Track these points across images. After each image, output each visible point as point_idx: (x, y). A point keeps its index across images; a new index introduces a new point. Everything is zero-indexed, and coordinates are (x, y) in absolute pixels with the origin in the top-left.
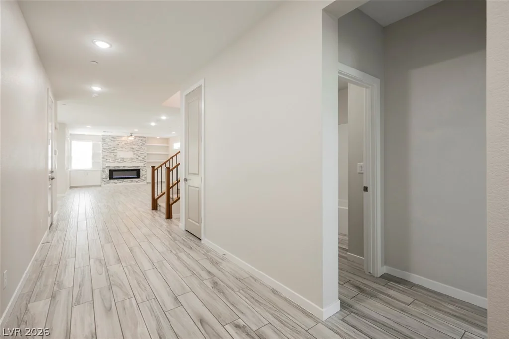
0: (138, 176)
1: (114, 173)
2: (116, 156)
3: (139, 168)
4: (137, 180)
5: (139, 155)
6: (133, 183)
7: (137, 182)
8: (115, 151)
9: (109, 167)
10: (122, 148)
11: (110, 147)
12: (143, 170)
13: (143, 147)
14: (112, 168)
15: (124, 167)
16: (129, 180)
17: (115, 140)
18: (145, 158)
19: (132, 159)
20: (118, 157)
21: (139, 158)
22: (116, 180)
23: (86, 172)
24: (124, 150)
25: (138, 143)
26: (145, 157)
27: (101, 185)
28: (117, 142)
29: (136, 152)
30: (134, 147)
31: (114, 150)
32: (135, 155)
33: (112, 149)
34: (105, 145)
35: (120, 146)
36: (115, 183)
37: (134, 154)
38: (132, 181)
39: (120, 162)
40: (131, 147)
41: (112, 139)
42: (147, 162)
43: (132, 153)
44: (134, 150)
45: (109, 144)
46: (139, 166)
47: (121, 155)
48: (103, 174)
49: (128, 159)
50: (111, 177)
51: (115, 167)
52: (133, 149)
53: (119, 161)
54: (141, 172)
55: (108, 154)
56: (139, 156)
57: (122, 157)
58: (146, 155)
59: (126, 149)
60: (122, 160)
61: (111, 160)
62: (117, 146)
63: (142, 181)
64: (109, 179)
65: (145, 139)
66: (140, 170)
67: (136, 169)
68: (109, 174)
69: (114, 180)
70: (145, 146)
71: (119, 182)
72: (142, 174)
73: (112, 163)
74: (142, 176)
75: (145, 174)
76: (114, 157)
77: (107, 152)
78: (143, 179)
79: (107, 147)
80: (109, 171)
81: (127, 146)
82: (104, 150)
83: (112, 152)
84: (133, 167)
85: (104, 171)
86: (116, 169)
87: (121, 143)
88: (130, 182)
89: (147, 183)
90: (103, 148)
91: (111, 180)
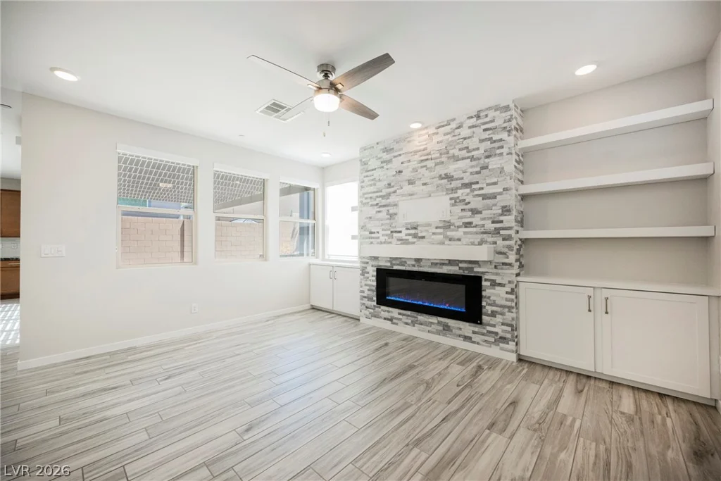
0: (472, 312)
1: (392, 281)
2: (392, 216)
3: (477, 270)
4: (467, 328)
5: (477, 203)
6: (448, 341)
7: (467, 338)
8: (392, 199)
9: (376, 258)
10: (411, 182)
11: (379, 185)
12: (494, 284)
13: (494, 163)
14: (385, 264)
15: (418, 260)
16: (434, 319)
17: (389, 156)
18: (509, 220)
19: (448, 225)
20: (400, 222)
21: (476, 220)
22: (395, 312)
23: (334, 272)
24: (418, 188)
25: (472, 143)
26: (506, 210)
27: (358, 319)
28: (396, 165)
29: (461, 193)
30: (453, 168)
31: (388, 196)
32: (457, 209)
33: (383, 193)
34: (366, 179)
35: (407, 174)
36: (391, 320)
37: (456, 201)
38: (447, 328)
39: (406, 242)
40: (442, 170)
41: (385, 156)
43: (445, 200)
44: (455, 184)
45: (376, 174)
46: (476, 262)
47: (409, 210)
48: (364, 283)
49: (429, 225)
50: (383, 298)
52: (449, 178)
53: (402, 235)
54: (487, 292)
55: (372, 211)
56: (475, 212)
57: (412, 219)
58: (510, 200)
59: (424, 184)
60: (413, 232)
61: (381, 232)
62: (398, 177)
63: (496, 342)
64: (375, 303)
65: (506, 115)
66: (484, 283)
67: (461, 272)
68: (375, 284)
69: (391, 309)
70: (505, 151)
71: (404, 319)
72: (494, 304)
73: (384, 243)
74: (493, 314)
75: (510, 308)
76: (388, 221)
77: (372, 205)
78: (498, 329)
79: (372, 189)
80: (375, 273)
81: (427, 173)
82: (365, 201)
83: (384, 202)
84: (451, 262)
85: (364, 272)
86: (395, 268)
87: (409, 161)
88: (438, 333)
89: (521, 359)
90: (364, 194)
91: (383, 307)
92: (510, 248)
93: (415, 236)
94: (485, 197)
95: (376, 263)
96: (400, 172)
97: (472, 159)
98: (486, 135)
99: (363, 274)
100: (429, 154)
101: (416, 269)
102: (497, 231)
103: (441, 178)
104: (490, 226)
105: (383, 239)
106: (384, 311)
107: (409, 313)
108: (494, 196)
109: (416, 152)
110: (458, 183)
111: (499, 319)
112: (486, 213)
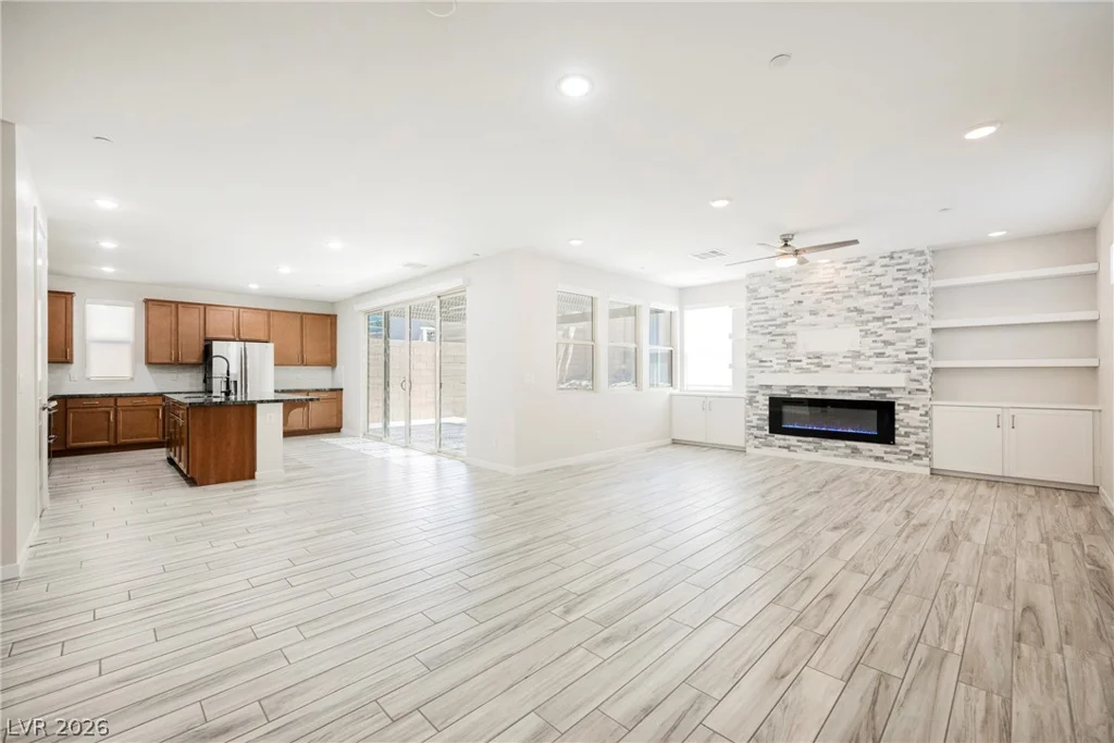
0: (886, 434)
1: (786, 409)
2: (789, 345)
3: (890, 396)
4: (878, 449)
5: (889, 335)
6: (857, 463)
7: (877, 458)
8: (789, 329)
9: (769, 387)
10: (813, 313)
11: (772, 314)
12: (907, 407)
13: (907, 300)
14: (779, 393)
15: (821, 388)
16: (841, 443)
17: (786, 286)
18: (924, 352)
19: (857, 355)
20: (799, 351)
21: (889, 350)
22: (793, 440)
23: (708, 402)
24: (822, 318)
25: (886, 281)
26: (920, 343)
27: (743, 451)
28: (795, 294)
29: (873, 326)
30: (862, 302)
31: (786, 324)
32: (870, 339)
33: (778, 322)
34: (755, 308)
35: (809, 303)
36: (788, 448)
37: (866, 333)
38: (855, 451)
39: (808, 371)
40: (851, 304)
41: (781, 286)
42: (935, 370)
43: (854, 332)
44: (864, 317)
45: (769, 303)
46: (889, 389)
47: (810, 340)
48: (752, 412)
49: (836, 354)
50: (777, 424)
51: (789, 388)
52: (859, 311)
53: (803, 365)
54: (900, 415)
55: (764, 340)
56: (887, 343)
57: (814, 348)
58: (925, 333)
59: (829, 316)
60: (816, 361)
61: (775, 361)
62: (797, 306)
63: (909, 460)
64: (767, 433)
65: (921, 259)
66: (897, 407)
67: (872, 399)
68: (767, 413)
69: (787, 437)
70: (920, 290)
71: (805, 446)
72: (908, 426)
73: (780, 372)
74: (907, 435)
75: (924, 429)
76: (784, 350)
77: (763, 334)
78: (913, 448)
79: (763, 317)
80: (768, 402)
81: (833, 305)
82: (752, 329)
83: (779, 331)
84: (860, 389)
85: (751, 401)
86: (793, 396)
87: (811, 292)
88: (847, 456)
89: (933, 472)
90: (751, 322)
91: (776, 436)
92: (924, 376)
93: (819, 365)
94: (898, 330)
95: (769, 392)
96: (800, 302)
97: (885, 295)
98: (900, 275)
99: (750, 404)
100: (835, 287)
101: (820, 397)
102: (911, 361)
103: (849, 310)
104: (904, 356)
105: (777, 368)
106: (779, 439)
107: (810, 439)
108: (908, 330)
109: (819, 284)
110: (870, 317)
111: (913, 438)
112: (899, 345)
